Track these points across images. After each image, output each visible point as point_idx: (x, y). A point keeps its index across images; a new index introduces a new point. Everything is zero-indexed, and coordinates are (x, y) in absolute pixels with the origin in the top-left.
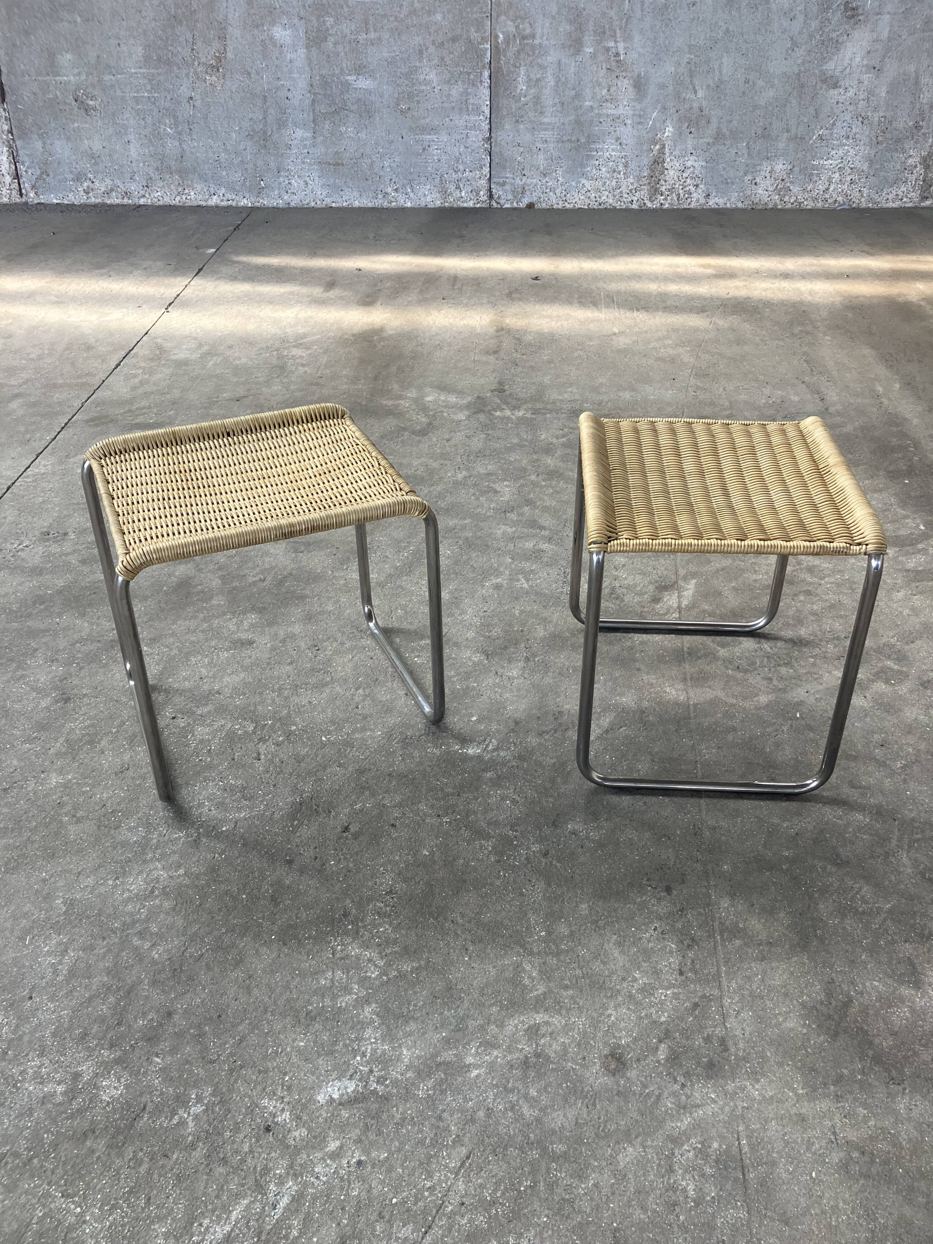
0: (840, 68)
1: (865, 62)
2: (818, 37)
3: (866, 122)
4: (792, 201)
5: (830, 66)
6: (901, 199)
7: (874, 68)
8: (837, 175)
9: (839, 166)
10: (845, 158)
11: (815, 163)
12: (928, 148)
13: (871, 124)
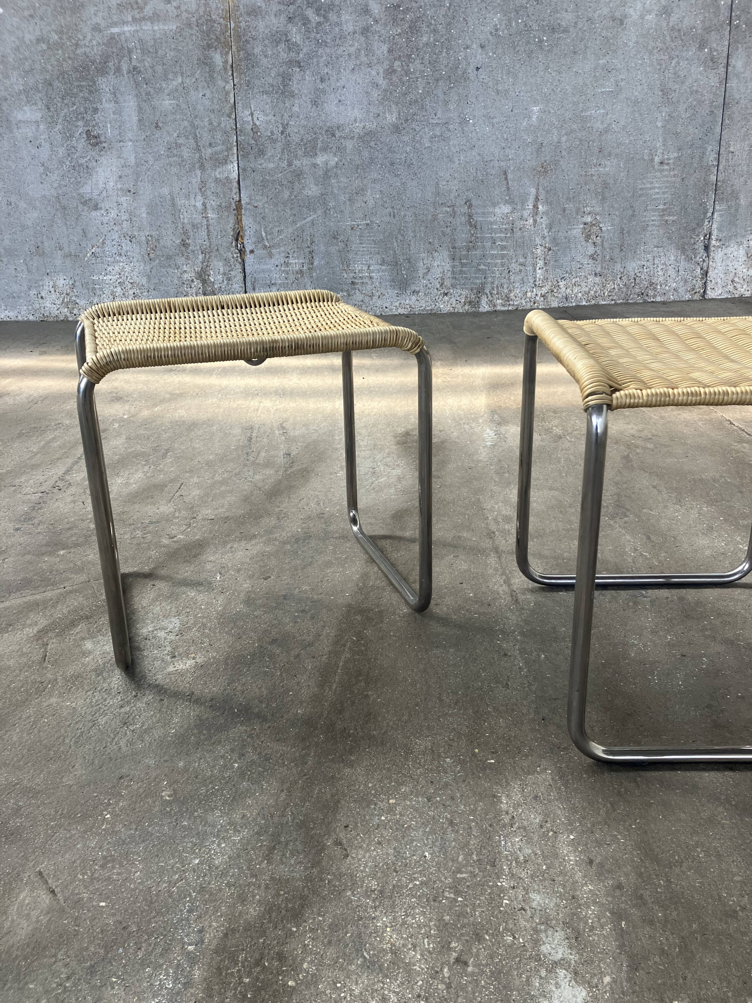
0: (96, 192)
1: (119, 186)
2: (68, 163)
3: (134, 240)
5: (86, 189)
7: (129, 191)
8: (119, 289)
9: (119, 281)
10: (122, 273)
11: (94, 278)
12: (200, 264)
13: (139, 243)
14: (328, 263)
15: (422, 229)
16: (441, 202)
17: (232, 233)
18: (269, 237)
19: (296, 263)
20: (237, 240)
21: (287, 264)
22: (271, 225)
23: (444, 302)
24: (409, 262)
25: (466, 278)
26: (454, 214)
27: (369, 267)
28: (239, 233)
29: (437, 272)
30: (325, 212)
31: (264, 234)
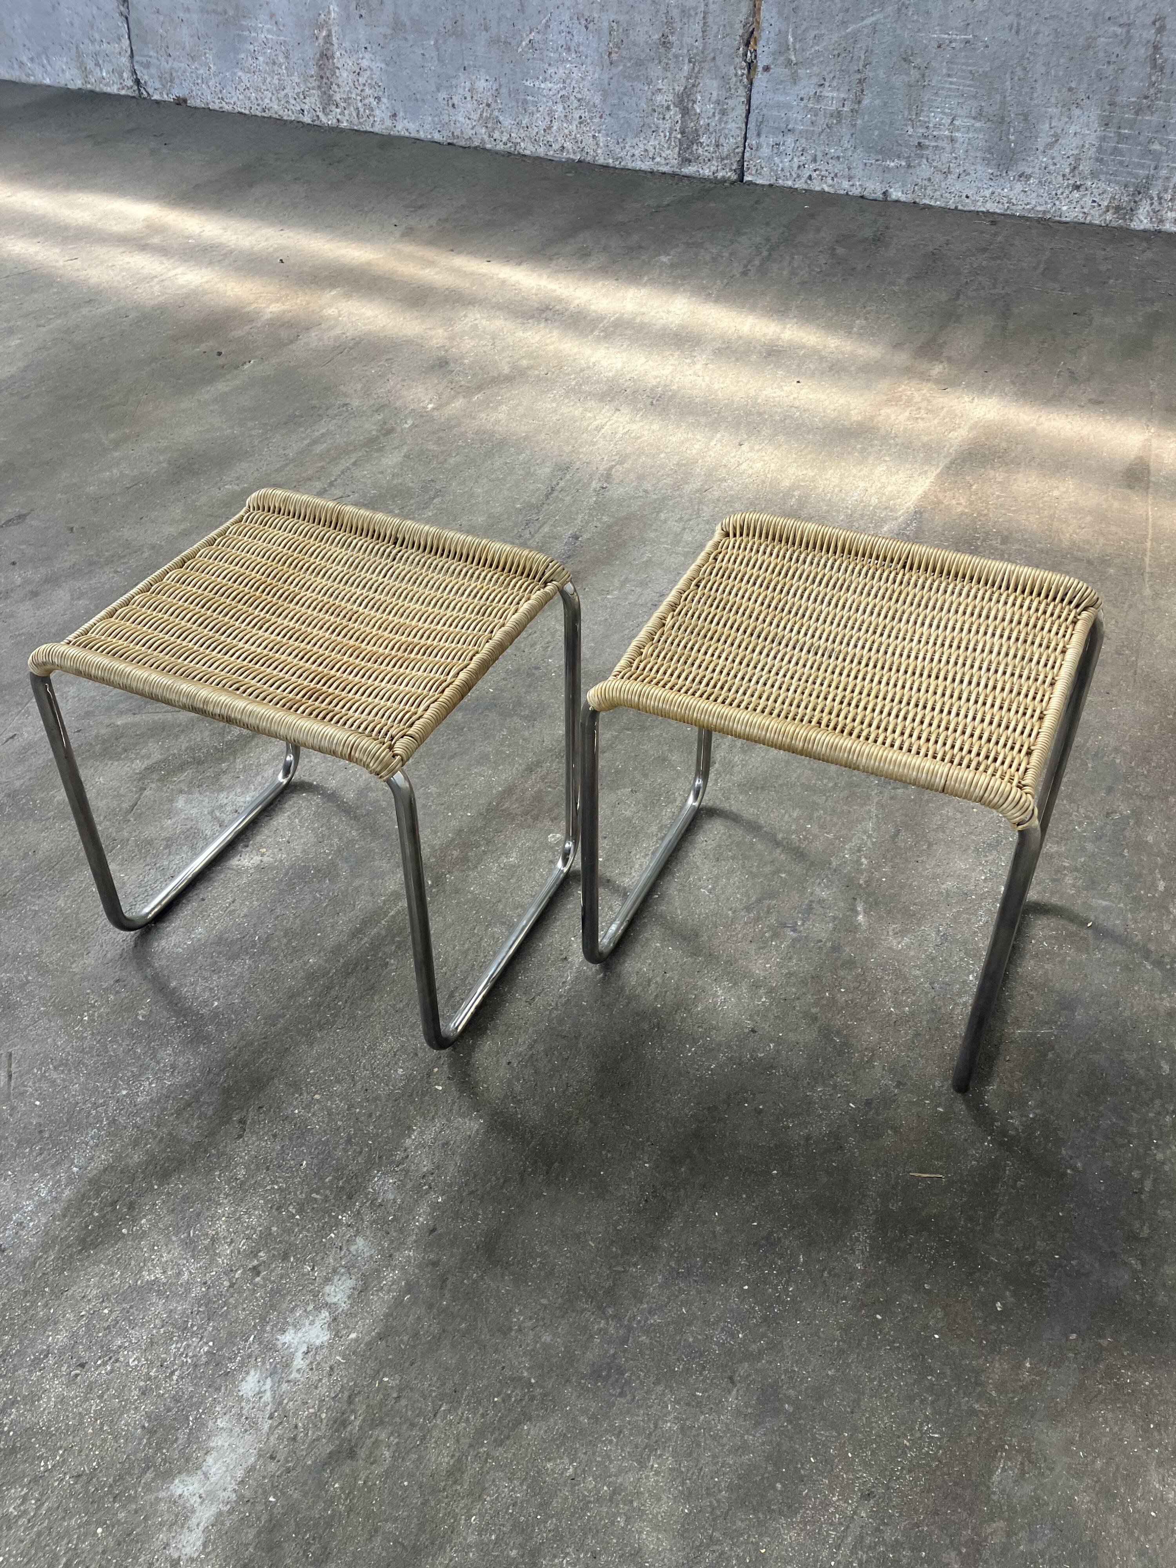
3: (591, 26)
4: (504, 139)
6: (653, 159)
8: (560, 108)
9: (561, 93)
10: (568, 81)
11: (528, 83)
12: (683, 80)
13: (599, 31)
14: (885, 103)
15: (1062, 61)
16: (1108, 15)
17: (741, 32)
18: (797, 46)
19: (833, 97)
20: (747, 44)
21: (818, 98)
22: (805, 25)
23: (1071, 202)
24: (1026, 120)
25: (1121, 163)
26: (1127, 41)
27: (953, 119)
28: (752, 32)
29: (1069, 145)
30: (899, 10)
31: (791, 39)
